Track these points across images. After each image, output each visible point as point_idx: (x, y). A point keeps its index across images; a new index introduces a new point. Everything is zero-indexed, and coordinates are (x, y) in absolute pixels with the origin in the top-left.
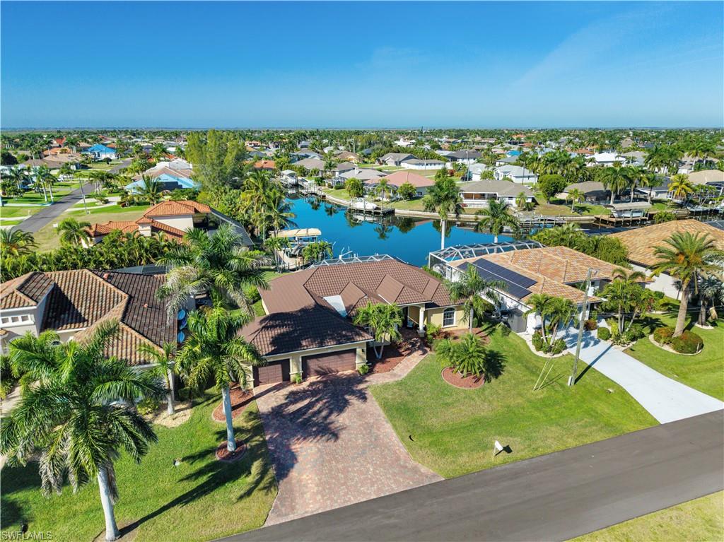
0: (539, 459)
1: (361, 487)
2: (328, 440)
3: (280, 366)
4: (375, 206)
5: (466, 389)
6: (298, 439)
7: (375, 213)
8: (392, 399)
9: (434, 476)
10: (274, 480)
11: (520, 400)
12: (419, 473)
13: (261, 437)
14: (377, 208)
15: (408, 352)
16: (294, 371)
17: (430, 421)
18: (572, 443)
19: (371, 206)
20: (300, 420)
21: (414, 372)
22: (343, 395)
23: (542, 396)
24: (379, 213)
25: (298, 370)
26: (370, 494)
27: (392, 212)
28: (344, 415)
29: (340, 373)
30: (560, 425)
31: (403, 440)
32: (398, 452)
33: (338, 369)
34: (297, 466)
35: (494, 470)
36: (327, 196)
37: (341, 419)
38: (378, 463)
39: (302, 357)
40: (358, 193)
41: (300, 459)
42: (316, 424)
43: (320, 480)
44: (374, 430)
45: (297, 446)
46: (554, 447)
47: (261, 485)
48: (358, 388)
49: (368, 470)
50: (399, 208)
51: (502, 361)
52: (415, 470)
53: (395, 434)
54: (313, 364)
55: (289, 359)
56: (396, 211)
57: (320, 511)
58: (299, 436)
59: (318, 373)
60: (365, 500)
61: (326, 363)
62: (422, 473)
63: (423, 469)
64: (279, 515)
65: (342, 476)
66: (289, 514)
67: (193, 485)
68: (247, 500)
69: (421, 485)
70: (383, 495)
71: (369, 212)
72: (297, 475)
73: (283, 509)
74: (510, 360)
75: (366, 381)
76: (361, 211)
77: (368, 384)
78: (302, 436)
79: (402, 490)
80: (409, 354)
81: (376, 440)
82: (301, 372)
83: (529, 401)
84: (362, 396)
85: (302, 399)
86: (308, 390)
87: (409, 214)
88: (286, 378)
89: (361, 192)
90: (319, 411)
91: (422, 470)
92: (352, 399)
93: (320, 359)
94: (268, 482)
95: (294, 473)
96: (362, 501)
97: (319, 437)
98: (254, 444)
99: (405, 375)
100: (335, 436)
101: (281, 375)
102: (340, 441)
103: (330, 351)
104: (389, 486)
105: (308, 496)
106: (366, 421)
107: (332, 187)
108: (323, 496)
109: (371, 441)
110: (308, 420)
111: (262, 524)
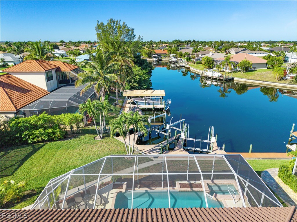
4: (220, 74)
7: (219, 80)
14: (221, 76)
19: (217, 75)
24: (222, 80)
27: (232, 80)
36: (190, 68)
40: (209, 66)
50: (238, 77)
56: (235, 79)
71: (216, 79)
76: (209, 78)
87: (245, 82)
89: (211, 66)
107: (194, 63)
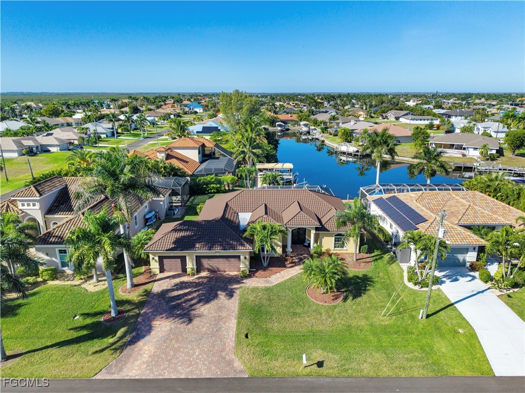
0: (343, 380)
1: (180, 366)
2: (183, 323)
3: (179, 260)
4: (356, 149)
5: (320, 303)
6: (162, 317)
7: (355, 155)
8: (252, 301)
9: (241, 372)
10: (124, 345)
11: (363, 323)
12: (231, 366)
13: (139, 310)
14: (357, 151)
15: (292, 265)
16: (190, 265)
17: (271, 325)
18: (386, 371)
20: (174, 303)
21: (286, 281)
22: (218, 290)
23: (387, 323)
25: (193, 265)
26: (182, 374)
27: (369, 155)
28: (208, 306)
29: (227, 273)
30: (385, 354)
31: (237, 335)
32: (227, 344)
33: (226, 270)
34: (147, 338)
35: (295, 379)
36: (325, 141)
37: (203, 309)
38: (206, 349)
39: (196, 256)
41: (153, 333)
42: (183, 309)
43: (155, 352)
44: (221, 323)
45: (158, 322)
46: (365, 372)
47: (113, 347)
48: (232, 287)
49: (194, 353)
51: (370, 285)
52: (230, 363)
53: (235, 330)
54: (206, 263)
55: (186, 256)
57: (137, 378)
58: (164, 315)
59: (209, 270)
60: (174, 377)
61: (214, 263)
62: (233, 367)
63: (238, 364)
64: (108, 373)
65: (172, 354)
66: (114, 374)
67: (75, 334)
68: (97, 355)
69: (226, 377)
70: (190, 377)
71: (351, 154)
72: (142, 345)
73: (114, 369)
74: (378, 286)
75: (243, 283)
76: (344, 153)
77: (241, 285)
78: (166, 316)
79: (208, 377)
80: (291, 267)
81: (217, 331)
82: (195, 267)
83: (371, 325)
84: (230, 295)
85: (186, 288)
86: (195, 282)
88: (184, 270)
89: (349, 139)
90: (192, 299)
91: (235, 365)
92: (222, 295)
93: (211, 260)
94: (119, 345)
95: (140, 343)
96: (172, 378)
97: (177, 319)
98: (131, 314)
99: (276, 283)
100: (190, 320)
101: (181, 267)
102: (190, 326)
103: (218, 254)
104: (201, 371)
105: (137, 363)
106: (221, 314)
107: (331, 134)
108: (148, 366)
109: (213, 330)
110: (179, 305)
111: (92, 375)
